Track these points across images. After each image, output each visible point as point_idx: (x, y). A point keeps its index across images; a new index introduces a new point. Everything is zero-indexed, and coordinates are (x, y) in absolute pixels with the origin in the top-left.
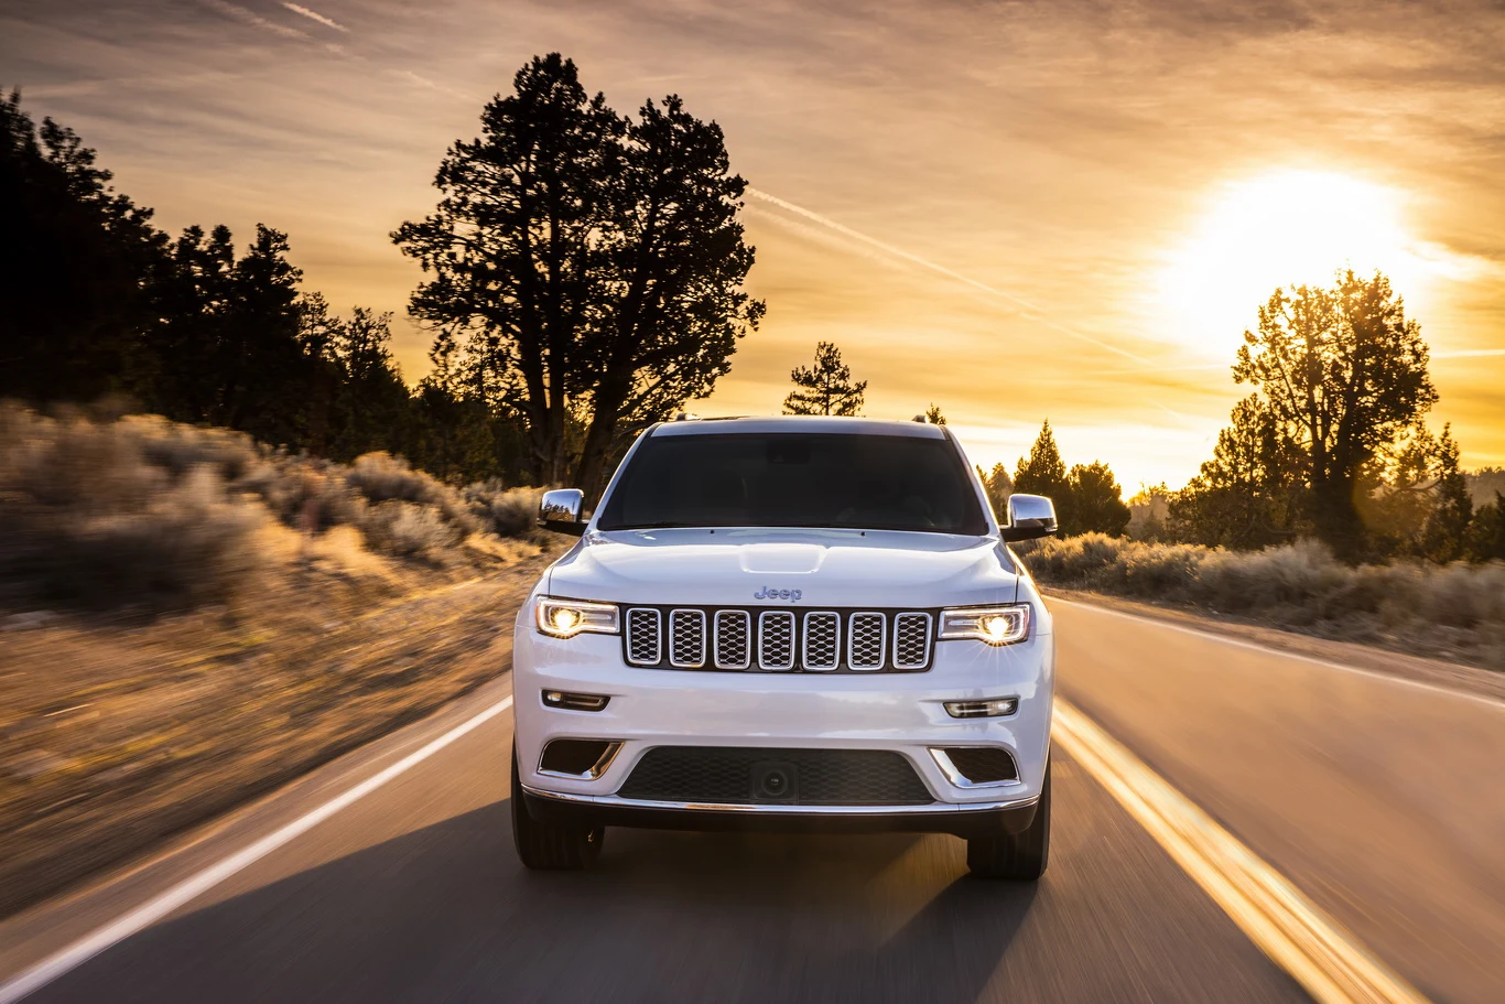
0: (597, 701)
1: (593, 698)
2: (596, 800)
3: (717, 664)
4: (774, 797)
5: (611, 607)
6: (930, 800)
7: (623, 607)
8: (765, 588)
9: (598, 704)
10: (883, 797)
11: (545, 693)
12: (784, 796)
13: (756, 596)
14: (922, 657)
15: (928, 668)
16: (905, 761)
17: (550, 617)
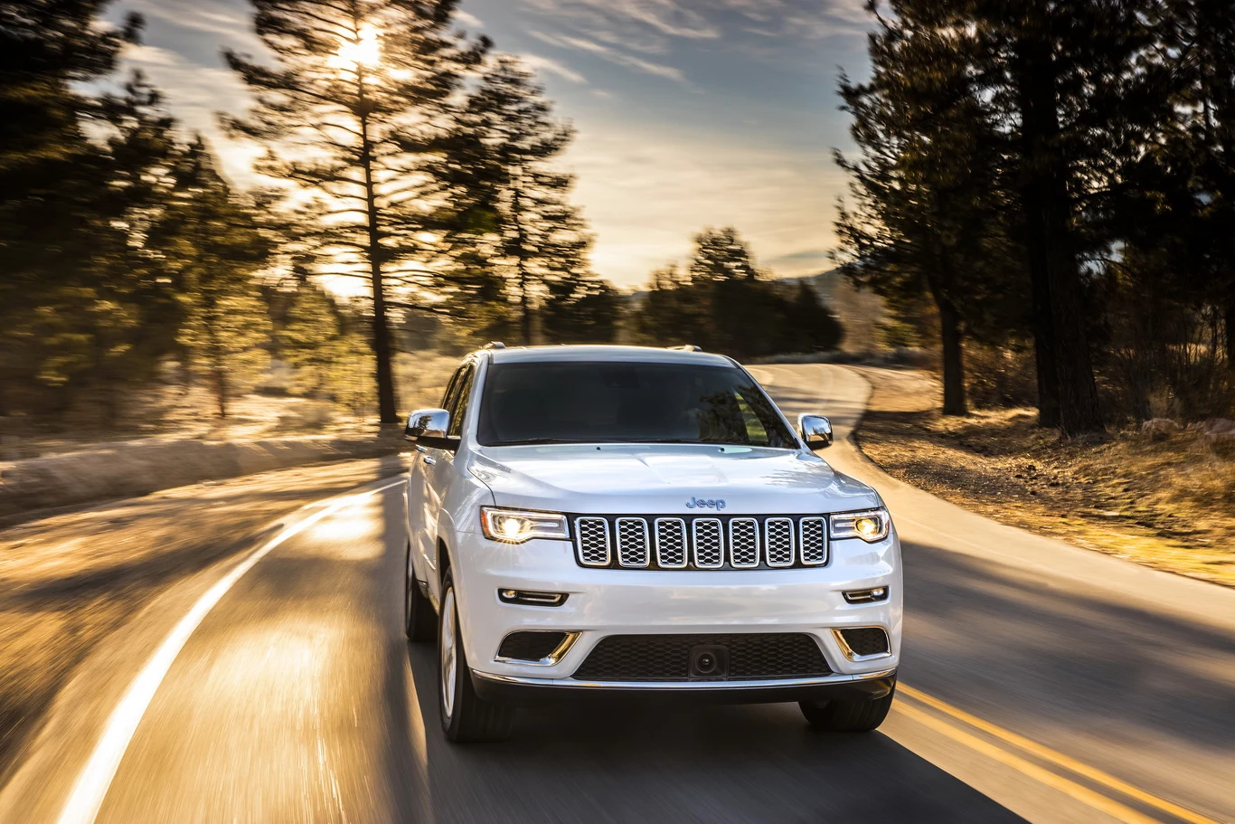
0: (554, 598)
1: (549, 595)
2: (555, 683)
3: (660, 564)
4: (704, 675)
5: (559, 517)
6: (828, 672)
7: (571, 517)
8: (694, 498)
9: (556, 600)
10: (794, 671)
11: (501, 591)
12: (715, 673)
13: (688, 505)
14: (821, 554)
15: (826, 564)
16: (812, 641)
17: (497, 524)
